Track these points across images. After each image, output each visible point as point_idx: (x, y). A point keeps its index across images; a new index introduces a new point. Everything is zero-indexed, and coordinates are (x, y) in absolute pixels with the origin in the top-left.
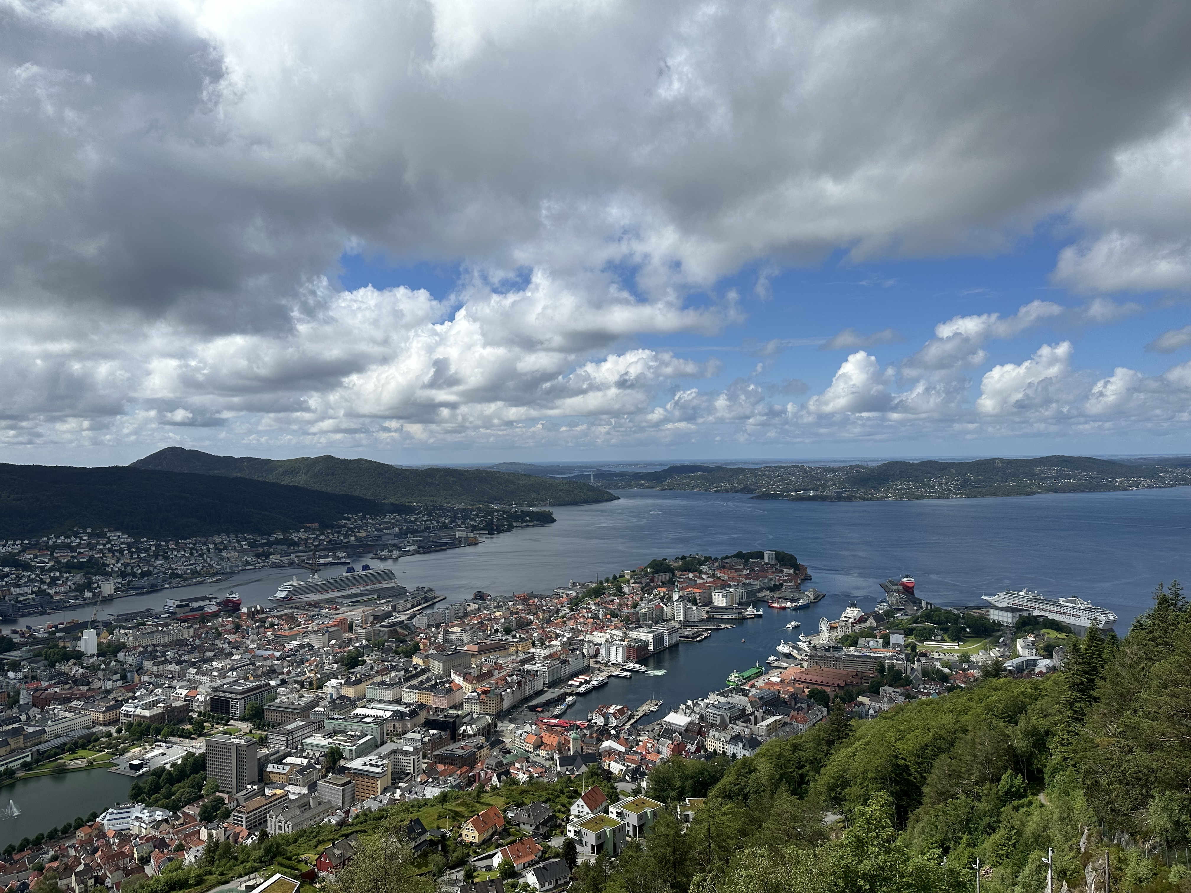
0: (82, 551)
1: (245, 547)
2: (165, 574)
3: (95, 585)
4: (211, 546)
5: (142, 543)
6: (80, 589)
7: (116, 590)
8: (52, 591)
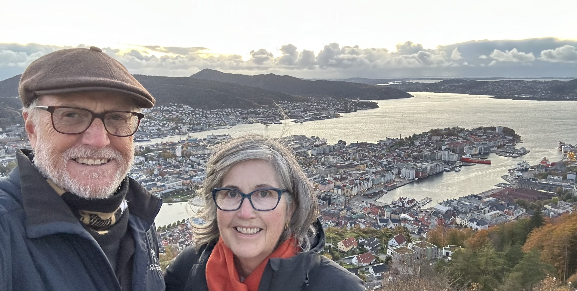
0: (174, 113)
1: (238, 114)
2: (207, 124)
3: (179, 128)
4: (224, 113)
5: (197, 110)
6: (174, 129)
7: (188, 130)
8: (163, 129)
